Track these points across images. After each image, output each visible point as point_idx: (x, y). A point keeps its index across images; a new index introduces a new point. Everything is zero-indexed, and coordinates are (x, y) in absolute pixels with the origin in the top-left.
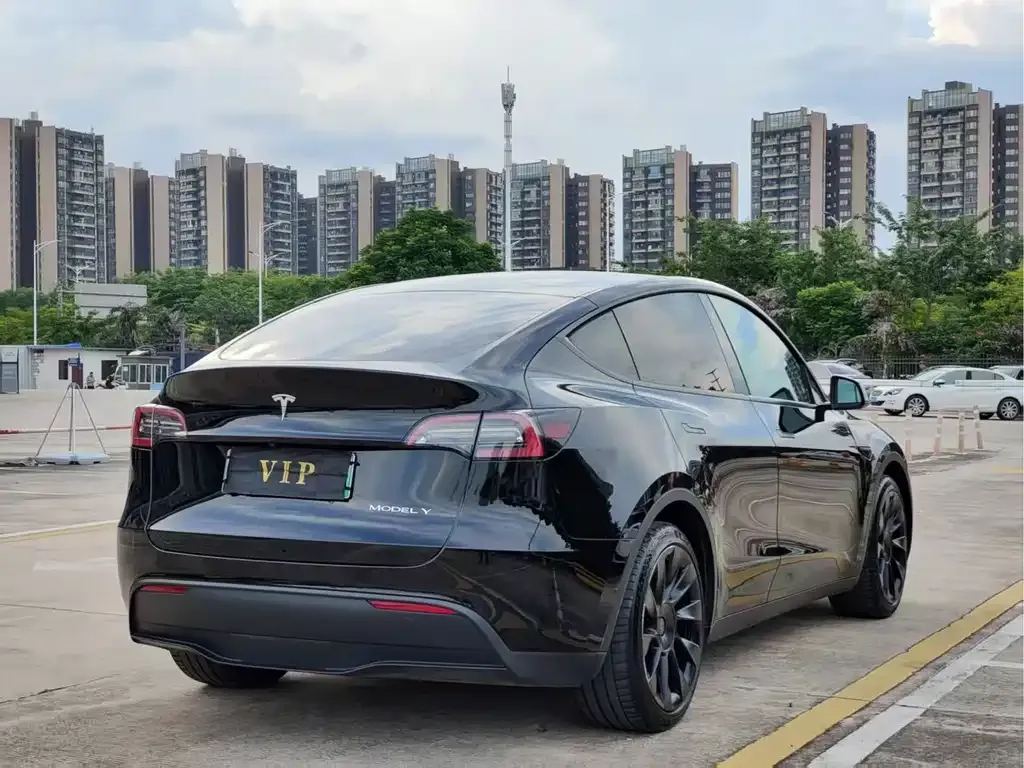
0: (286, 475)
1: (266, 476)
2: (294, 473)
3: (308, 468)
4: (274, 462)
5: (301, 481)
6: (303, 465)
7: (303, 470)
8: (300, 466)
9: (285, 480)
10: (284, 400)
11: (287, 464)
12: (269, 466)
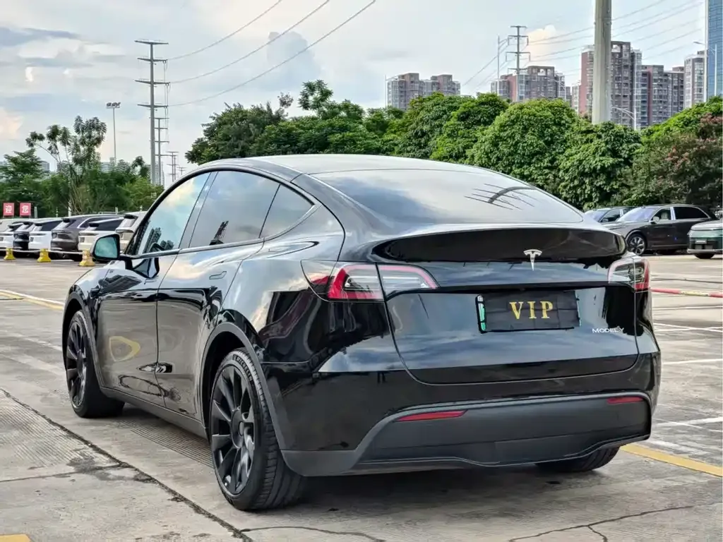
0: (532, 312)
1: (518, 315)
2: (538, 310)
3: (547, 305)
4: (521, 303)
5: (545, 316)
6: (544, 303)
7: (544, 307)
8: (541, 304)
9: (533, 316)
10: (533, 253)
11: (531, 304)
12: (518, 306)
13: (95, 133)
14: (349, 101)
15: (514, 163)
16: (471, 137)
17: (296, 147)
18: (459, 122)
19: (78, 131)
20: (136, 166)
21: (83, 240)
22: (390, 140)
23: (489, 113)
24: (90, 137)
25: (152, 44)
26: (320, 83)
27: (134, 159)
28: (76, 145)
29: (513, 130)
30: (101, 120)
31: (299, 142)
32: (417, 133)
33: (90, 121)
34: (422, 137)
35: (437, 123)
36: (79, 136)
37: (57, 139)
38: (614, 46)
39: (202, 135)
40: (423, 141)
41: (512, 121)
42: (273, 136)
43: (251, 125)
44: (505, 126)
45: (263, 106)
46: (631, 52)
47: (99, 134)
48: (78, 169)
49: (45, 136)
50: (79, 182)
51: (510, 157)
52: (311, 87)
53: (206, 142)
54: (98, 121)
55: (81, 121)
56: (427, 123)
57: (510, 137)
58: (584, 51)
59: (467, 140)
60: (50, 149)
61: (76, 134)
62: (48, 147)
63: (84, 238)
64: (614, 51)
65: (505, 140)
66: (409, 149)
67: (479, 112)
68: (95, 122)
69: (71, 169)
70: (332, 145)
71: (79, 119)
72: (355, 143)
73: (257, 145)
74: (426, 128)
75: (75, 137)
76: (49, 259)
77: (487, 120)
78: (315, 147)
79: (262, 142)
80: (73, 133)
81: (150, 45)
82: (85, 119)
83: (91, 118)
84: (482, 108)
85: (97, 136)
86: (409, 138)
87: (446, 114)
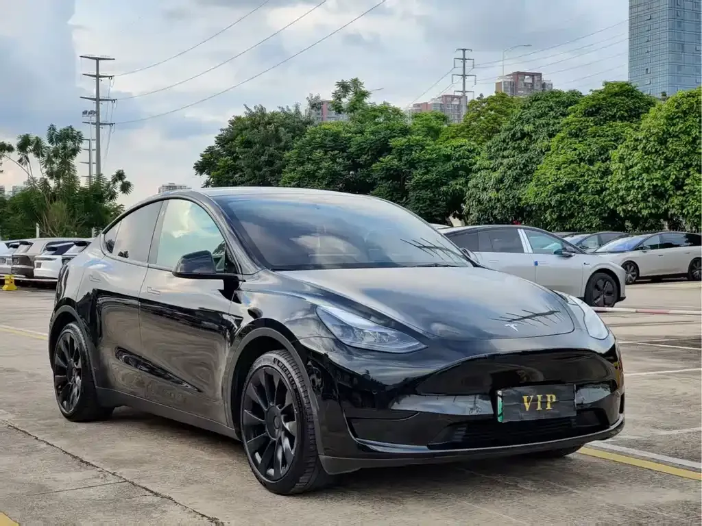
13: (70, 144)
14: (388, 104)
15: (691, 165)
16: (608, 136)
17: (345, 154)
18: (585, 119)
19: (51, 141)
20: (117, 181)
21: (39, 265)
22: (461, 146)
23: (628, 106)
24: (65, 148)
25: (98, 59)
26: (355, 82)
27: (115, 174)
28: (49, 156)
29: (688, 123)
30: (77, 129)
31: (350, 147)
32: (514, 135)
33: (64, 130)
34: (522, 138)
35: (543, 121)
36: (52, 147)
37: (28, 150)
38: (526, 77)
39: (213, 143)
40: (523, 144)
41: (684, 113)
42: (319, 140)
43: (282, 129)
44: (672, 119)
45: (290, 108)
46: (543, 83)
47: (74, 144)
48: (52, 183)
49: (15, 146)
50: (54, 197)
51: (685, 158)
52: (344, 87)
53: (218, 151)
54: (72, 130)
55: (54, 129)
56: (528, 122)
57: (683, 133)
58: (499, 81)
59: (603, 139)
60: (20, 161)
61: (49, 145)
62: (19, 159)
63: (40, 264)
64: (526, 81)
65: (677, 136)
66: (505, 153)
67: (614, 105)
68: (70, 131)
69: (46, 183)
70: (394, 151)
71: (52, 128)
72: (423, 148)
73: (297, 151)
74: (528, 128)
75: (49, 147)
76: (15, 287)
77: (626, 114)
78: (370, 153)
79: (301, 148)
80: (46, 143)
81: (95, 61)
82: (59, 128)
83: (65, 127)
84: (617, 100)
85: (73, 146)
86: (504, 141)
87: (553, 110)
